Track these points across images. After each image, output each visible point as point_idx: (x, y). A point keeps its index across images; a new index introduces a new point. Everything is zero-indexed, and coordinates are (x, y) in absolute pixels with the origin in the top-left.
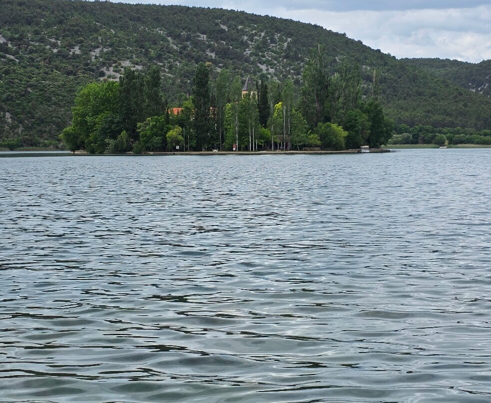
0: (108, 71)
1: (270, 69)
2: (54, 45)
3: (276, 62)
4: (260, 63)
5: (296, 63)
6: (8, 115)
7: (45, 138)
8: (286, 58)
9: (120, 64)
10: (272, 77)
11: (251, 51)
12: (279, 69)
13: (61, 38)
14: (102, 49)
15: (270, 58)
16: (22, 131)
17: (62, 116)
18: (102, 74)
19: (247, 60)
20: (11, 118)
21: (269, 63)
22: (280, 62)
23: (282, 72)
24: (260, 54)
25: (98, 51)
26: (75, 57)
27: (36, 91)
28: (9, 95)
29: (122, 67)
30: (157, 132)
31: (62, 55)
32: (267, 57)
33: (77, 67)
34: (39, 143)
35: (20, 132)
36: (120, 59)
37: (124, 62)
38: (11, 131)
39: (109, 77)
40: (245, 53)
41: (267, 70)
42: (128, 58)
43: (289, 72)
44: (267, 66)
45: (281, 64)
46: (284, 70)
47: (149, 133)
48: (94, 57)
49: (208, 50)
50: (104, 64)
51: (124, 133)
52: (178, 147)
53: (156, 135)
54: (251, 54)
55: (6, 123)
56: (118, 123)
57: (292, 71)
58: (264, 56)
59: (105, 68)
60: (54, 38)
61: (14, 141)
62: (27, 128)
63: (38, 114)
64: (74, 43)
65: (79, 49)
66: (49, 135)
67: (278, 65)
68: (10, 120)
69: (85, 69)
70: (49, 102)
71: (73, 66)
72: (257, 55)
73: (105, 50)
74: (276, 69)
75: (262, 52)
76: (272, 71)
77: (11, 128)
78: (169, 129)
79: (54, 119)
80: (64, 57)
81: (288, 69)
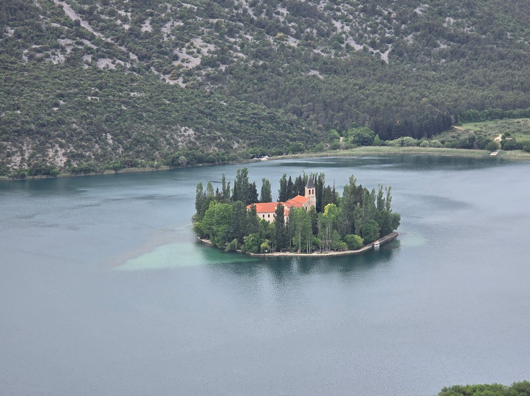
0: (181, 52)
1: (346, 27)
2: (125, 20)
3: (351, 17)
4: (335, 19)
5: (374, 18)
6: (109, 136)
7: (142, 157)
8: (362, 11)
9: (192, 44)
10: (347, 36)
11: (325, 4)
12: (355, 26)
13: (130, 10)
14: (173, 23)
15: (345, 12)
16: (122, 152)
17: (154, 133)
18: (176, 58)
19: (321, 17)
20: (112, 139)
21: (345, 20)
22: (357, 18)
23: (358, 30)
24: (335, 7)
25: (168, 25)
26: (148, 35)
27: (129, 108)
28: (108, 116)
29: (195, 48)
30: (255, 243)
31: (134, 33)
32: (343, 11)
33: (151, 50)
34: (138, 164)
35: (120, 152)
36: (192, 37)
37: (196, 39)
38: (113, 152)
39: (183, 61)
40: (318, 7)
41: (342, 28)
42: (199, 35)
43: (365, 30)
44: (342, 23)
45: (357, 19)
46: (360, 27)
47: (250, 244)
48: (166, 35)
49: (279, 5)
50: (176, 45)
51: (235, 240)
52: (266, 251)
53: (254, 245)
54: (326, 9)
55: (108, 144)
56: (232, 233)
57: (369, 29)
58: (339, 10)
59: (178, 48)
60: (123, 9)
61: (118, 163)
62: (126, 149)
63: (135, 134)
64: (144, 17)
65: (150, 24)
66: (145, 154)
67: (354, 20)
68: (111, 142)
69: (159, 52)
70: (141, 119)
71: (147, 48)
72: (332, 9)
73: (176, 24)
74: (352, 26)
75: (337, 5)
76: (347, 29)
77: (113, 149)
78: (262, 242)
79: (148, 138)
80: (137, 36)
81: (364, 26)
